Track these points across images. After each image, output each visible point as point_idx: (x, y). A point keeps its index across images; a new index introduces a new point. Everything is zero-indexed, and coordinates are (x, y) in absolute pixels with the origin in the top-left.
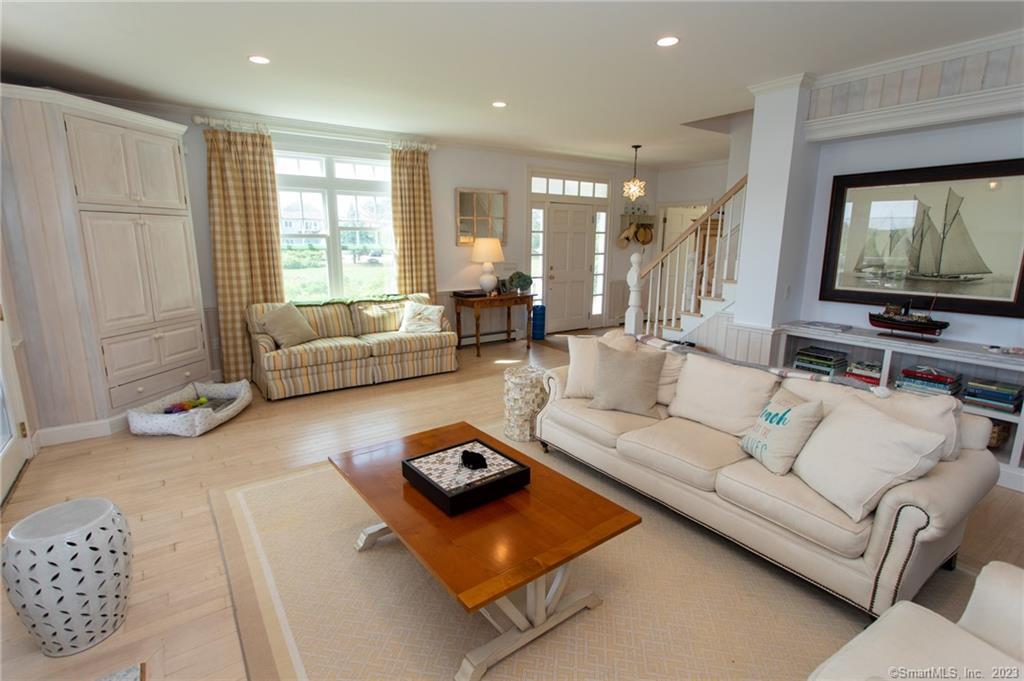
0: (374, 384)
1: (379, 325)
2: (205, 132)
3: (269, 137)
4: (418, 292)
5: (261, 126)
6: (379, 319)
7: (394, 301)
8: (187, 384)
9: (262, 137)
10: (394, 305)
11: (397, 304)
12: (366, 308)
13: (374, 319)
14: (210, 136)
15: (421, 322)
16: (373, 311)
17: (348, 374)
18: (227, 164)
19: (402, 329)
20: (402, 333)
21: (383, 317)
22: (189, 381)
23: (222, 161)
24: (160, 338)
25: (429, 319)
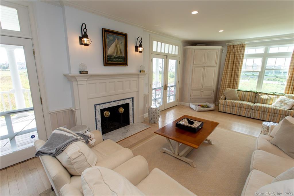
0: (250, 118)
1: (265, 101)
2: (228, 46)
3: (245, 44)
4: (291, 94)
5: (243, 42)
6: (265, 99)
7: (276, 95)
8: (206, 102)
9: (243, 45)
10: (275, 96)
11: (277, 96)
12: (262, 95)
13: (263, 99)
14: (229, 47)
15: (282, 104)
16: (264, 97)
17: (242, 112)
18: (231, 54)
19: (273, 105)
20: (271, 106)
21: (267, 99)
22: (207, 102)
23: (230, 53)
24: (203, 91)
25: (286, 104)
